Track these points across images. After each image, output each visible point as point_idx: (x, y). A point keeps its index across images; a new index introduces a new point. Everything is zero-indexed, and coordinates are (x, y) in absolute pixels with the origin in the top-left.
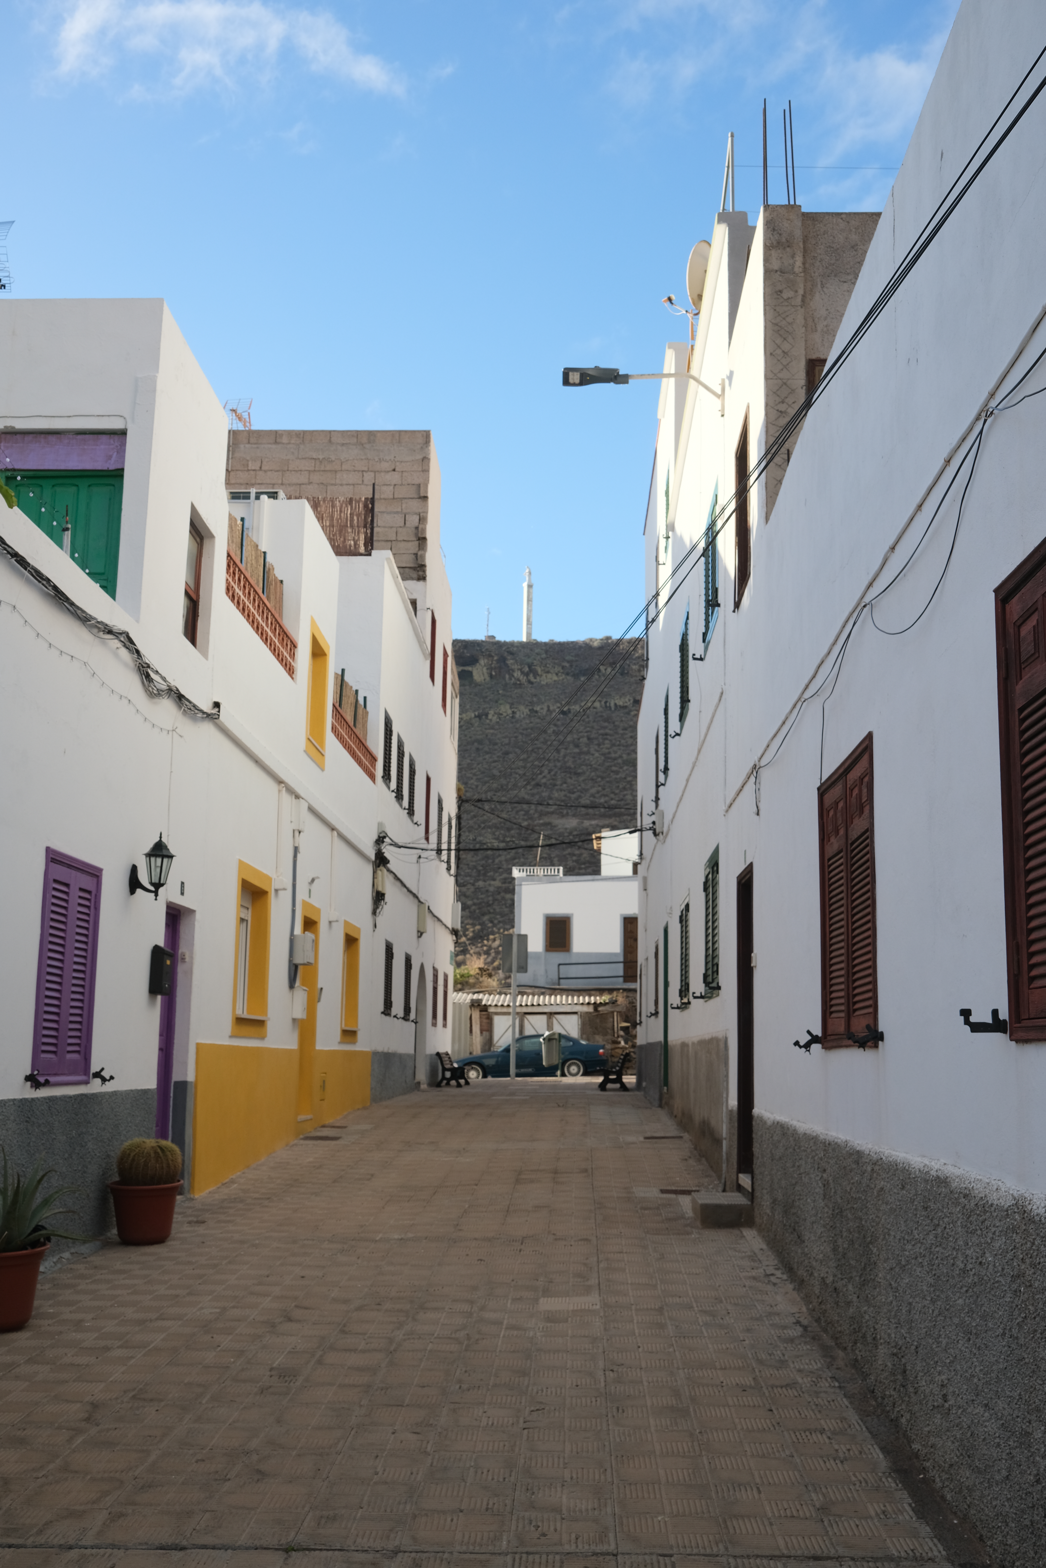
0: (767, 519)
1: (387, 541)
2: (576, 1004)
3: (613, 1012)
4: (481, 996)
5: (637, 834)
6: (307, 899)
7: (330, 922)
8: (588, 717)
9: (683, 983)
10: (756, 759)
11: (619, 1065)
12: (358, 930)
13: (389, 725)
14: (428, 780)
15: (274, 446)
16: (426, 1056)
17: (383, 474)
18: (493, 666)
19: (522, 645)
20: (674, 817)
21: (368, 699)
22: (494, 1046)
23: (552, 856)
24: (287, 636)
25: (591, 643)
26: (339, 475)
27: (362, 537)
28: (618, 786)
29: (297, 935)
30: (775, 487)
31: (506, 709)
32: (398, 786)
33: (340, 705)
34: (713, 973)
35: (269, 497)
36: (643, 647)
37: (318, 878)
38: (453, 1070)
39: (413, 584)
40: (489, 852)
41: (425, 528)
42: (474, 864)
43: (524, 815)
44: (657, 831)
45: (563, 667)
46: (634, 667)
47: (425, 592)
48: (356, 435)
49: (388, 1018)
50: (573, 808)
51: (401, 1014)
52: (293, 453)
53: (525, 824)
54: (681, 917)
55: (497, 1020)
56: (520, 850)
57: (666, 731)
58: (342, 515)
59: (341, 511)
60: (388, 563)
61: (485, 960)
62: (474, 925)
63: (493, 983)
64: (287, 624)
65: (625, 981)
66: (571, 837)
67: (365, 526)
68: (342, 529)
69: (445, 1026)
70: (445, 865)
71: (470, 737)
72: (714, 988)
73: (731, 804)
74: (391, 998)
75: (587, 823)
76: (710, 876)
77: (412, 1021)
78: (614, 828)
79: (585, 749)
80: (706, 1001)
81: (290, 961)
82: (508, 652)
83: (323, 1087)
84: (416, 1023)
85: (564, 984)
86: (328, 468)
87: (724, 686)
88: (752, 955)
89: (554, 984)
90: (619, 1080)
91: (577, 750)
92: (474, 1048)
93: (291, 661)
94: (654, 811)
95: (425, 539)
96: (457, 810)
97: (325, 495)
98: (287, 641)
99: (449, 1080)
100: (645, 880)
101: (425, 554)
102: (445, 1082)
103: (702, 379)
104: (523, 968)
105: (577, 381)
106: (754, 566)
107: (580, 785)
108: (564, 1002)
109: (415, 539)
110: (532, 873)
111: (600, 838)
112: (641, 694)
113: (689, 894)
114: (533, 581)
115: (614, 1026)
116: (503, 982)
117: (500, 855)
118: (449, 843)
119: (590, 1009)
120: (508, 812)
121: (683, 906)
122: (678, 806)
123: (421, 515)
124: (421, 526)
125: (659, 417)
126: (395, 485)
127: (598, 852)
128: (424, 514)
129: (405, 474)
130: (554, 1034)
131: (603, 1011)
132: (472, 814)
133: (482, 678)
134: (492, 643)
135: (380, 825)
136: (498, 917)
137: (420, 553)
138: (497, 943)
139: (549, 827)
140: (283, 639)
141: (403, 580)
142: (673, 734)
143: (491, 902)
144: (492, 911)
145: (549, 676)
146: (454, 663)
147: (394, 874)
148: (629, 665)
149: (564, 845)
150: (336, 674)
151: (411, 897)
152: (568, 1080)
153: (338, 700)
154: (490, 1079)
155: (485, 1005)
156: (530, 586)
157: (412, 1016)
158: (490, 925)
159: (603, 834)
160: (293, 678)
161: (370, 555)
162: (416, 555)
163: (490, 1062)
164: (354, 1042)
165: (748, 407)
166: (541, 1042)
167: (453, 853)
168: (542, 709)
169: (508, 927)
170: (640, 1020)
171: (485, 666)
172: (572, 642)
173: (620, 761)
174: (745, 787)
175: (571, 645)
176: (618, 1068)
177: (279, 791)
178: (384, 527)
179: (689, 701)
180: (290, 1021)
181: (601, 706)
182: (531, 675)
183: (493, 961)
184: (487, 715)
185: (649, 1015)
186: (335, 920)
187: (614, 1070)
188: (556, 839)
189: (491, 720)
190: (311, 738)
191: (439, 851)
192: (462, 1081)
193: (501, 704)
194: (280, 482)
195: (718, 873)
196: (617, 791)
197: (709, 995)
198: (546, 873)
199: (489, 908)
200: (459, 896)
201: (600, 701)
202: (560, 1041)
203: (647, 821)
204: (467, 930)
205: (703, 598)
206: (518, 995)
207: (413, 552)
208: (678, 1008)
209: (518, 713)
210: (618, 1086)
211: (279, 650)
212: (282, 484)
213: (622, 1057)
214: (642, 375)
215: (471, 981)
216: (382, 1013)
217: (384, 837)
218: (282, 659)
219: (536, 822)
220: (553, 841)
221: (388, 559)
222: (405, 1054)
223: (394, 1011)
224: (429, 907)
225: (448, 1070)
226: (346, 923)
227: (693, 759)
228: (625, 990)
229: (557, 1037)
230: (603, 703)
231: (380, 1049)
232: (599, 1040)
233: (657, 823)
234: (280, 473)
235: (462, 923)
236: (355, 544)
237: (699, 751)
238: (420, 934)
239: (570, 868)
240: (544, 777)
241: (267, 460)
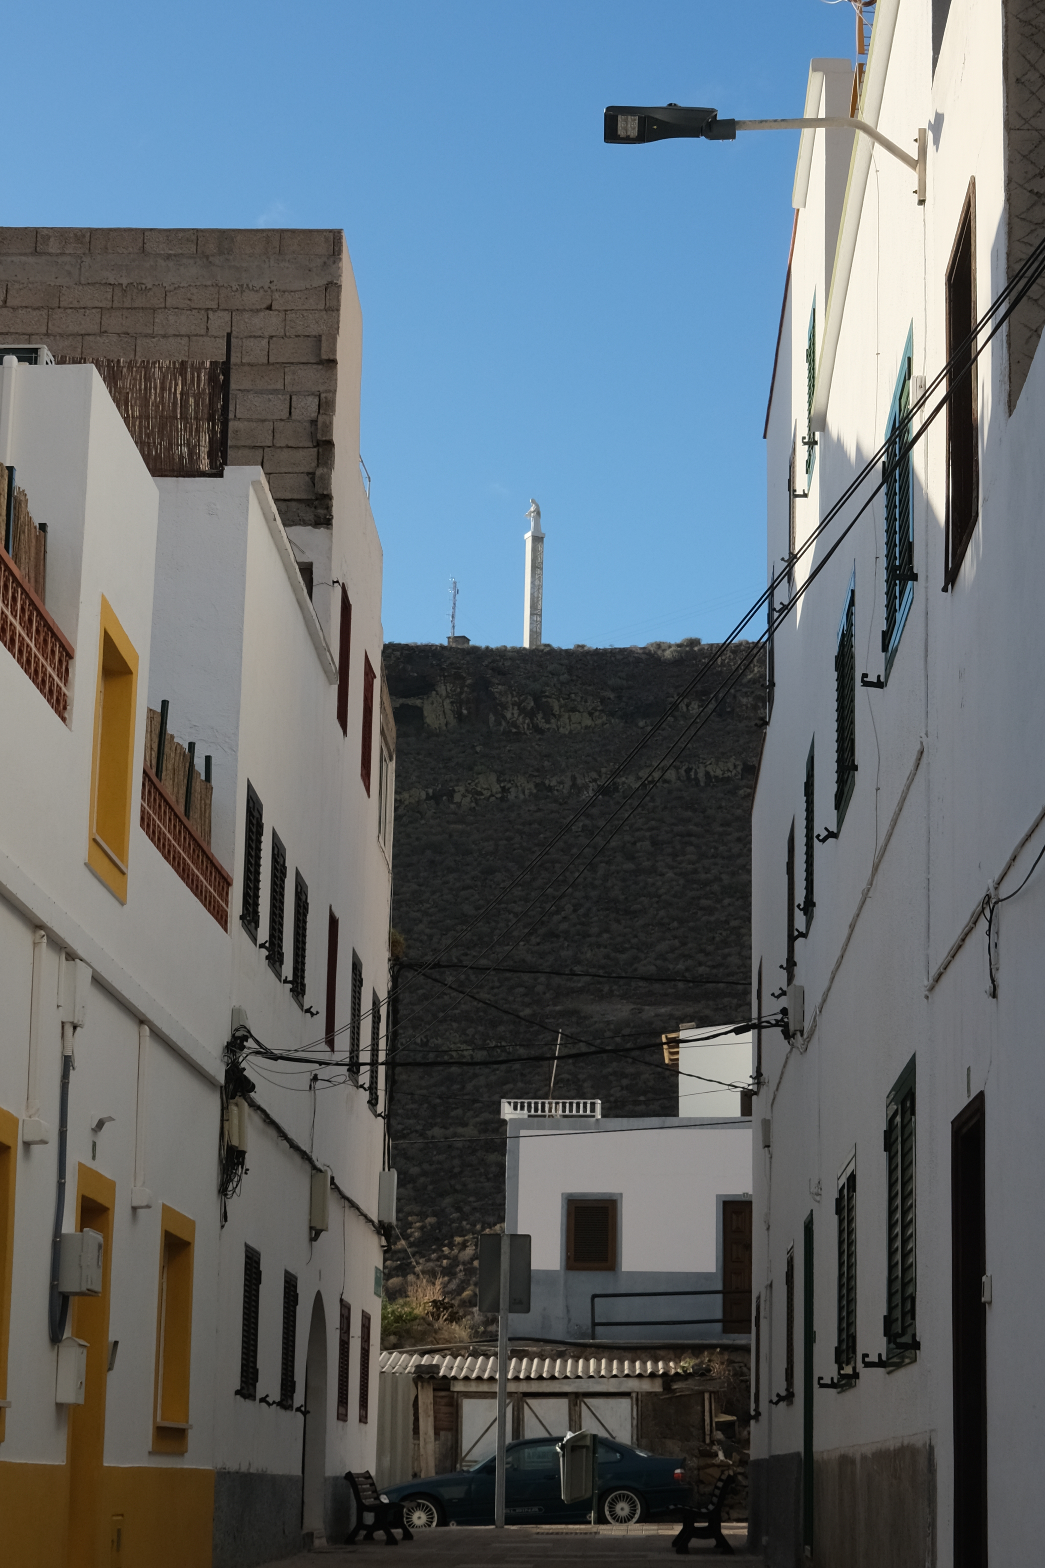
0: (1011, 406)
1: (254, 447)
2: (627, 1376)
3: (702, 1393)
4: (436, 1360)
5: (748, 1036)
6: (89, 1163)
7: (134, 1209)
8: (653, 800)
9: (844, 1336)
10: (991, 883)
11: (715, 1500)
12: (191, 1224)
13: (256, 814)
14: (334, 923)
15: (31, 260)
16: (326, 1479)
17: (246, 315)
18: (463, 696)
19: (520, 653)
20: (824, 1001)
21: (214, 761)
22: (463, 1459)
23: (581, 1077)
24: (54, 635)
25: (660, 652)
26: (159, 317)
27: (205, 439)
28: (714, 938)
29: (65, 1235)
30: (1027, 343)
31: (488, 783)
32: (272, 936)
33: (158, 773)
34: (904, 1315)
35: (20, 360)
36: (762, 662)
37: (111, 1119)
38: (379, 1509)
39: (304, 533)
40: (454, 1069)
41: (331, 423)
42: (424, 1092)
43: (525, 995)
44: (792, 1028)
45: (603, 700)
46: (744, 700)
47: (330, 549)
48: (194, 237)
49: (248, 1403)
50: (622, 982)
51: (275, 1395)
52: (69, 273)
53: (527, 1012)
54: (839, 1201)
55: (468, 1406)
56: (517, 1066)
57: (810, 827)
58: (166, 395)
59: (163, 389)
60: (255, 491)
61: (445, 1285)
62: (422, 1216)
63: (460, 1332)
64: (54, 609)
65: (725, 1331)
66: (618, 1040)
67: (211, 418)
68: (166, 422)
69: (363, 1419)
70: (365, 1095)
71: (418, 839)
72: (905, 1347)
73: (940, 975)
74: (255, 1362)
75: (649, 1012)
76: (898, 1119)
77: (298, 1409)
78: (703, 1023)
79: (647, 864)
80: (889, 1373)
81: (53, 1287)
82: (493, 669)
83: (117, 1543)
84: (305, 1413)
85: (604, 1336)
86: (138, 303)
87: (924, 739)
88: (984, 1278)
89: (583, 1335)
90: (714, 1531)
91: (630, 866)
92: (423, 1465)
93: (62, 685)
94: (785, 988)
95: (330, 444)
96: (390, 984)
97: (132, 356)
98: (54, 645)
99: (371, 1529)
100: (766, 1125)
101: (330, 475)
102: (363, 1533)
103: (882, 130)
104: (521, 1304)
105: (633, 133)
106: (984, 500)
107: (636, 936)
108: (603, 1373)
109: (310, 445)
110: (539, 1112)
111: (676, 1042)
112: (759, 754)
113: (855, 1156)
114: (543, 530)
115: (704, 1420)
116: (482, 1329)
117: (475, 1076)
118: (375, 1050)
119: (656, 1387)
120: (492, 988)
121: (844, 1180)
122: (832, 979)
123: (323, 396)
124: (321, 419)
125: (795, 205)
126: (271, 337)
127: (674, 1070)
128: (330, 395)
129: (291, 316)
130: (583, 1437)
131: (681, 1390)
132: (421, 992)
133: (443, 721)
134: (463, 650)
135: (236, 1013)
136: (472, 1199)
137: (319, 472)
138: (470, 1251)
139: (574, 1019)
140: (45, 641)
141: (285, 525)
142: (824, 834)
143: (457, 1170)
144: (458, 1187)
145: (576, 717)
146: (386, 690)
147: (264, 1111)
148: (735, 697)
149: (605, 1056)
150: (150, 711)
151: (297, 1158)
152: (613, 1530)
153: (154, 762)
154: (453, 1527)
155: (444, 1377)
156: (538, 539)
157: (299, 1399)
158: (455, 1215)
159: (683, 1035)
160: (64, 719)
161: (221, 475)
162: (311, 475)
163: (454, 1493)
164: (181, 1452)
165: (973, 184)
166: (558, 1453)
167: (382, 1070)
168: (561, 783)
169: (491, 1219)
170: (757, 1409)
171: (447, 697)
172: (622, 651)
173: (716, 887)
174: (968, 941)
175: (619, 657)
176: (711, 1507)
177: (35, 944)
178: (249, 420)
179: (856, 768)
180: (53, 1408)
181: (679, 779)
182: (540, 716)
183: (461, 1289)
184: (451, 794)
185: (775, 1399)
186: (144, 1204)
187: (704, 1510)
188: (589, 1044)
189: (459, 805)
190: (99, 839)
191: (354, 1067)
192: (398, 1532)
193: (479, 773)
194: (43, 330)
195: (913, 1113)
196: (710, 948)
197: (895, 1360)
198: (567, 1112)
199: (453, 1182)
200: (394, 1157)
201: (677, 769)
202: (594, 1452)
203: (771, 1008)
204: (410, 1225)
205: (883, 562)
206: (510, 1359)
207: (306, 470)
208: (833, 1385)
209: (512, 790)
210: (712, 1542)
211: (37, 663)
212: (47, 334)
213: (720, 1484)
214: (761, 122)
215: (417, 1327)
216: (237, 1393)
217: (245, 1038)
218: (43, 681)
219: (548, 1010)
220: (583, 1048)
221: (256, 484)
222: (283, 1476)
223: (261, 1389)
224: (332, 1178)
225: (370, 1509)
226: (167, 1210)
227: (864, 885)
228: (725, 1348)
229: (588, 1442)
230: (682, 771)
231: (233, 1466)
232: (674, 1448)
233: (790, 1012)
234: (44, 312)
235: (398, 1211)
236: (191, 453)
237: (876, 868)
238: (315, 1233)
239: (616, 1101)
240: (565, 918)
241: (17, 286)
